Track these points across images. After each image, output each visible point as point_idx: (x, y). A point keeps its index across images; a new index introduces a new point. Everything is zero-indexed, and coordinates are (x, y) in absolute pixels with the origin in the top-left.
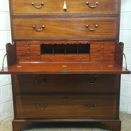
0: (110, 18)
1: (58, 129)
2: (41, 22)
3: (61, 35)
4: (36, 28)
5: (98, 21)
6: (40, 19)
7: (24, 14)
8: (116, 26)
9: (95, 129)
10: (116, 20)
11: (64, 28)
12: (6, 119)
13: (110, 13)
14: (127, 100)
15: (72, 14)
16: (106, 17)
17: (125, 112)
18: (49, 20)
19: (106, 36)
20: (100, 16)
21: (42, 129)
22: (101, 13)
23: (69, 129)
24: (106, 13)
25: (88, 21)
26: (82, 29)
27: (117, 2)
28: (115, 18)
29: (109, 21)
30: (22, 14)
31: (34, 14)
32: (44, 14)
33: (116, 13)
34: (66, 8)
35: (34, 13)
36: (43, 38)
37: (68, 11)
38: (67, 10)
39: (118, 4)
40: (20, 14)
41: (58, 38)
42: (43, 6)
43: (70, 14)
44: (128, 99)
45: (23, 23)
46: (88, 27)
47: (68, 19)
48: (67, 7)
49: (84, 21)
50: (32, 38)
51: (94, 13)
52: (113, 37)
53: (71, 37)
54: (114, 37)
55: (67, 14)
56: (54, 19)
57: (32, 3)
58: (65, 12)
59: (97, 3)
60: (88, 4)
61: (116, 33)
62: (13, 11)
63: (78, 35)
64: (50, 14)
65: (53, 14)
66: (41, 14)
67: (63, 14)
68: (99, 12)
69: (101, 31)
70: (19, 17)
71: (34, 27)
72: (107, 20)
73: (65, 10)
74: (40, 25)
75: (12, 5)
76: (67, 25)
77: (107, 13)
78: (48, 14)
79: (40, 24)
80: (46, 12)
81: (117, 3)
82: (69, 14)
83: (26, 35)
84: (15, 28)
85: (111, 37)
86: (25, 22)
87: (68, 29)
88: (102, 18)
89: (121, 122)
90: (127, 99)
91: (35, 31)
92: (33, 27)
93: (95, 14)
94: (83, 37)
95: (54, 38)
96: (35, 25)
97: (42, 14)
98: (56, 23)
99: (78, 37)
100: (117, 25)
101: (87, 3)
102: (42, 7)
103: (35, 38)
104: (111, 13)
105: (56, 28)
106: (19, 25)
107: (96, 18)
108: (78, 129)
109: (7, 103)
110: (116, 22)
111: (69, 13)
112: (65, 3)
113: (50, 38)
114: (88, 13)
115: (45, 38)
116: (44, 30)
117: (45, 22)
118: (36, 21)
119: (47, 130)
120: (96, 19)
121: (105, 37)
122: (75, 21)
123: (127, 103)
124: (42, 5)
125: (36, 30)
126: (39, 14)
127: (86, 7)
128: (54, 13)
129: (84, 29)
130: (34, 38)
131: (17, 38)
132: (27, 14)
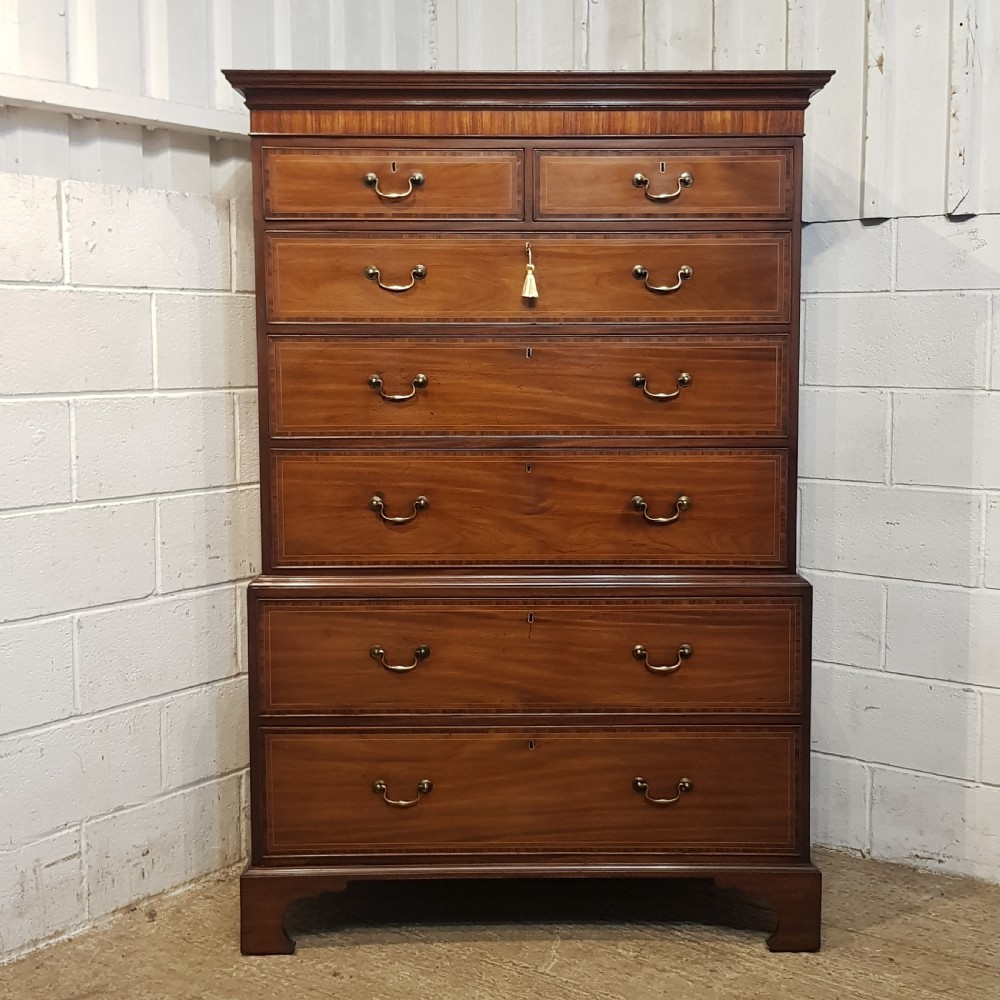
0: (751, 344)
1: (483, 927)
2: (409, 356)
3: (507, 422)
4: (385, 388)
5: (690, 355)
6: (407, 343)
7: (326, 319)
8: (780, 379)
9: (688, 926)
10: (780, 351)
11: (525, 389)
12: (176, 887)
13: (748, 319)
14: (869, 781)
15: (566, 320)
16: (731, 334)
17: (859, 855)
18: (447, 346)
19: (730, 427)
20: (701, 331)
21: (396, 930)
22: (704, 319)
23: (542, 926)
24: (727, 315)
25: (642, 352)
26: (610, 391)
27: (781, 265)
28: (774, 344)
29: (745, 354)
30: (316, 319)
31: (377, 320)
32: (428, 320)
33: (776, 319)
34: (535, 294)
35: (375, 312)
36: (418, 433)
37: (545, 308)
38: (540, 303)
39: (787, 274)
40: (306, 319)
41: (491, 433)
42: (424, 283)
43: (555, 320)
44: (873, 771)
45: (321, 361)
46: (642, 382)
47: (545, 345)
48: (539, 287)
49: (623, 352)
50: (364, 434)
51: (673, 314)
52: (767, 433)
53: (557, 433)
54: (773, 433)
55: (539, 320)
56: (473, 345)
57: (367, 268)
58: (528, 313)
59: (685, 269)
60: (639, 276)
61: (779, 414)
62: (271, 303)
63: (592, 422)
64: (456, 320)
65: (472, 320)
66: (409, 320)
67: (521, 320)
68: (697, 313)
69: (708, 403)
70: (302, 332)
71: (378, 383)
72: (739, 352)
73: (530, 302)
74: (403, 374)
75: (270, 274)
76: (540, 371)
77: (736, 319)
78: (445, 320)
79: (402, 370)
80: (434, 312)
81: (781, 269)
82: (548, 320)
83: (329, 419)
84: (281, 386)
85: (757, 433)
86: (330, 357)
87: (544, 393)
88: (710, 340)
89: (818, 876)
90: (868, 773)
91: (377, 401)
92: (370, 382)
93: (675, 320)
94: (619, 433)
95: (474, 433)
96: (379, 373)
97: (417, 320)
98: (486, 364)
99: (592, 433)
100: (785, 374)
101: (636, 271)
102: (419, 285)
103: (377, 434)
104: (755, 319)
105: (484, 385)
106: (300, 374)
107: (682, 340)
108: (592, 926)
109: (189, 790)
110: (780, 359)
111: (551, 314)
112: (530, 272)
113: (455, 433)
114: (644, 317)
115: (428, 433)
116: (426, 394)
117: (428, 358)
118: (384, 353)
119: (421, 931)
120: (683, 343)
121: (730, 433)
122: (578, 354)
123: (868, 797)
124: (419, 276)
125: (384, 398)
126: (401, 320)
127: (634, 288)
128: (478, 314)
129: (625, 392)
130: (370, 434)
131: (286, 435)
132: (344, 320)
